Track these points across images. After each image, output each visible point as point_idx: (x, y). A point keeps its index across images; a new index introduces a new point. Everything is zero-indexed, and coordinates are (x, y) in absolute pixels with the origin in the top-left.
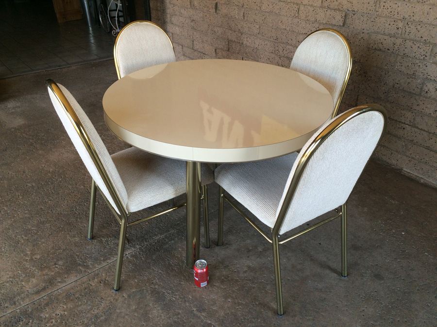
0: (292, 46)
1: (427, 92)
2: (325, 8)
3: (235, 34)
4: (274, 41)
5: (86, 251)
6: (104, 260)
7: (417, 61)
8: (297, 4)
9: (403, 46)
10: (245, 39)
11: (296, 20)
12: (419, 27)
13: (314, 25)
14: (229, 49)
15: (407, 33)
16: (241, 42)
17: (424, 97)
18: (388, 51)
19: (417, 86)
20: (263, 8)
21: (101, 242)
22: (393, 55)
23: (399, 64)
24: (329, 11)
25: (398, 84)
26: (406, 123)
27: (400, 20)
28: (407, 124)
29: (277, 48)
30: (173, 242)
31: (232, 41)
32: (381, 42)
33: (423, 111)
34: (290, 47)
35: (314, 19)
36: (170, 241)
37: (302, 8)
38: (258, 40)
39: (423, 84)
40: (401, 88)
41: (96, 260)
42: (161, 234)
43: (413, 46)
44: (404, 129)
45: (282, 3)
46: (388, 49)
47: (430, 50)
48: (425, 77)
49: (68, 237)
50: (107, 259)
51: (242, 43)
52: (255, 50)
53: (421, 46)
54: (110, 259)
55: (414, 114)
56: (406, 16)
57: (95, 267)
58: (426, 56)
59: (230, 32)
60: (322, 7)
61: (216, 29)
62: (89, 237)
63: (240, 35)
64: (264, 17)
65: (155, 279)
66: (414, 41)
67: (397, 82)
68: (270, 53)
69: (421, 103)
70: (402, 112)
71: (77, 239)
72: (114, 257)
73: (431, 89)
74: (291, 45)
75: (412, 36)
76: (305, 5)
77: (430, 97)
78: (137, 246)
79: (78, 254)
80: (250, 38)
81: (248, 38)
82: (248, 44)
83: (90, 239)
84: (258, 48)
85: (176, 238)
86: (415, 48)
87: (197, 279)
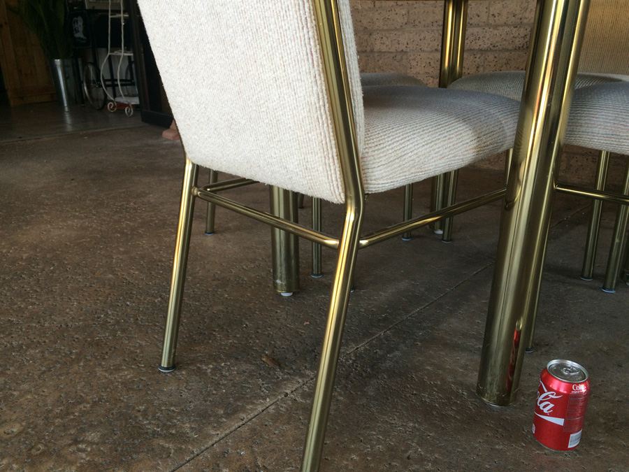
0: (481, 26)
5: (164, 398)
6: (228, 415)
10: (378, 42)
21: (199, 372)
30: (397, 353)
36: (388, 353)
41: (204, 417)
42: (356, 341)
49: (99, 372)
50: (235, 411)
54: (243, 410)
57: (211, 436)
62: (164, 363)
65: (408, 447)
71: (128, 374)
72: (253, 403)
78: (308, 372)
79: (142, 408)
80: (387, 38)
81: (384, 38)
82: (384, 48)
83: (167, 369)
84: (404, 50)
85: (402, 346)
87: (560, 421)
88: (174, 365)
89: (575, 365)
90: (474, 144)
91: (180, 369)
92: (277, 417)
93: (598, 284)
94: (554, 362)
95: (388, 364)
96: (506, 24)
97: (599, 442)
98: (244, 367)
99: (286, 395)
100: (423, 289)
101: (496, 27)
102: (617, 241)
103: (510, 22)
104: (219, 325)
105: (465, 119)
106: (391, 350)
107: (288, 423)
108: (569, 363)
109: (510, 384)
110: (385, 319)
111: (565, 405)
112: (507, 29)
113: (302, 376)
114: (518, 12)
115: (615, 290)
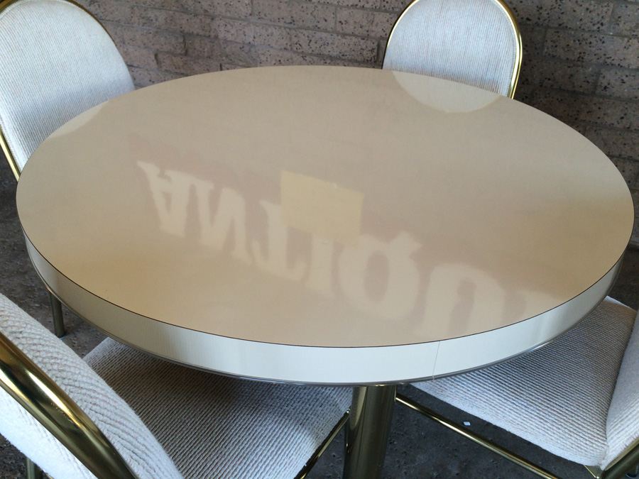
0: (329, 32)
1: (605, 88)
3: (198, 21)
4: (286, 26)
7: (586, 35)
9: (556, 10)
10: (222, 29)
14: (187, 51)
16: (213, 34)
17: (601, 96)
18: (528, 22)
19: (588, 79)
22: (537, 28)
23: (550, 44)
25: (549, 79)
29: (295, 40)
31: (191, 34)
32: (514, 6)
33: (598, 121)
34: (324, 35)
38: (252, 27)
39: (599, 74)
40: (555, 87)
43: (577, 8)
46: (528, 19)
47: (610, 13)
48: (601, 61)
51: (216, 37)
52: (246, 48)
53: (592, 8)
58: (602, 24)
59: (186, 17)
61: (151, 14)
63: (208, 21)
67: (548, 77)
68: (281, 49)
69: (594, 108)
73: (612, 82)
74: (326, 31)
77: (611, 96)
80: (232, 26)
81: (228, 25)
82: (230, 37)
84: (252, 42)
86: (581, 12)
96: (353, 35)
101: (344, 35)
103: (357, 33)
112: (354, 39)
114: (364, 24)
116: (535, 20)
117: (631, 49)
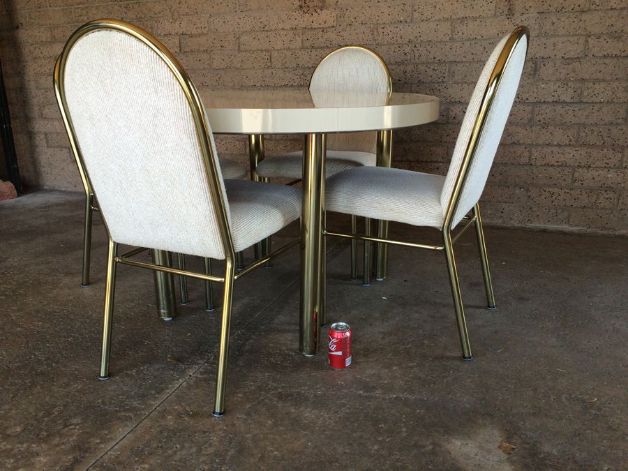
2: (307, 48)
6: (158, 393)
7: (436, 85)
8: (267, 51)
9: (415, 72)
11: (268, 72)
12: (429, 48)
13: (296, 72)
15: (417, 57)
17: (453, 124)
19: (442, 113)
20: (215, 64)
22: (406, 85)
24: (314, 51)
26: (439, 160)
27: (405, 44)
28: (441, 162)
35: (294, 65)
37: (275, 54)
39: (448, 109)
41: (143, 397)
43: (428, 70)
44: (438, 168)
45: (244, 54)
46: (399, 80)
47: (447, 70)
48: (448, 101)
50: (163, 390)
53: (436, 68)
54: (167, 388)
55: (445, 148)
56: (412, 38)
57: (151, 405)
58: (444, 78)
60: (303, 48)
62: (102, 374)
64: (217, 77)
65: (268, 384)
66: (427, 64)
69: (450, 132)
70: (431, 149)
71: (77, 386)
72: (171, 384)
75: (423, 59)
76: (278, 50)
78: (200, 361)
79: (100, 401)
83: (104, 377)
85: (253, 336)
86: (430, 72)
87: (340, 353)
88: (109, 374)
89: (344, 324)
90: (282, 219)
91: (113, 376)
92: (189, 387)
93: (361, 282)
94: (334, 325)
95: (247, 347)
97: (360, 362)
98: (157, 367)
99: (190, 376)
100: (259, 301)
102: (366, 255)
104: (127, 347)
105: (277, 207)
106: (247, 340)
107: (198, 389)
108: (341, 324)
109: (315, 343)
110: (239, 323)
111: (341, 345)
113: (197, 364)
115: (370, 283)
116: (403, 80)
117: (464, 90)
